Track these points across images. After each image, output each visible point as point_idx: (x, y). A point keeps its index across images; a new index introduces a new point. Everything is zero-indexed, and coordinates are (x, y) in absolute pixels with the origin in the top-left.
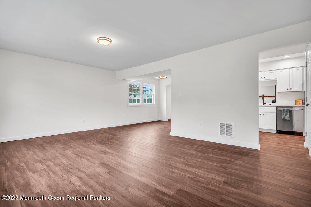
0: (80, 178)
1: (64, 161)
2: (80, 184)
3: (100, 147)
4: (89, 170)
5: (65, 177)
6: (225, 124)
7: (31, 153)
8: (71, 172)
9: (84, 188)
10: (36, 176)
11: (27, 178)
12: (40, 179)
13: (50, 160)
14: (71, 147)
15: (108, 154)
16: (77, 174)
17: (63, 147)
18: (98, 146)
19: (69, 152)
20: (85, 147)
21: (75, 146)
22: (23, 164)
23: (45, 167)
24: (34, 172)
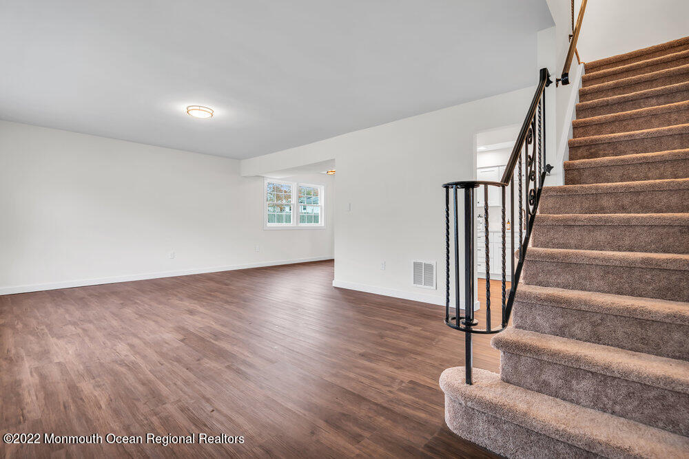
0: (132, 346)
1: (115, 323)
2: (129, 353)
3: (188, 304)
4: (152, 336)
5: (109, 344)
6: (421, 263)
7: (61, 311)
8: (120, 339)
9: (132, 358)
10: (61, 343)
11: (47, 345)
12: (66, 346)
13: (90, 322)
14: (136, 303)
15: (195, 315)
16: (130, 341)
17: (122, 304)
18: (184, 303)
19: (129, 312)
20: (160, 303)
21: (142, 301)
22: (44, 327)
23: (80, 331)
24: (60, 337)
